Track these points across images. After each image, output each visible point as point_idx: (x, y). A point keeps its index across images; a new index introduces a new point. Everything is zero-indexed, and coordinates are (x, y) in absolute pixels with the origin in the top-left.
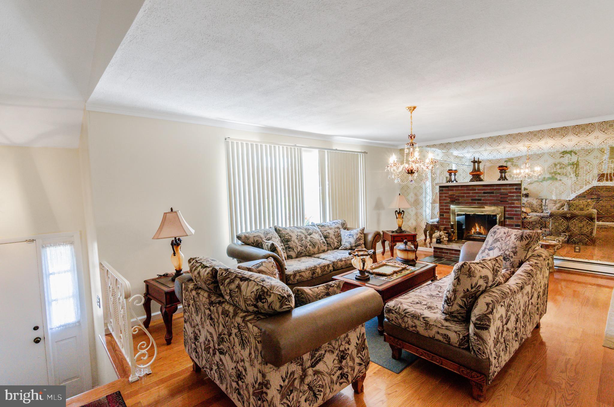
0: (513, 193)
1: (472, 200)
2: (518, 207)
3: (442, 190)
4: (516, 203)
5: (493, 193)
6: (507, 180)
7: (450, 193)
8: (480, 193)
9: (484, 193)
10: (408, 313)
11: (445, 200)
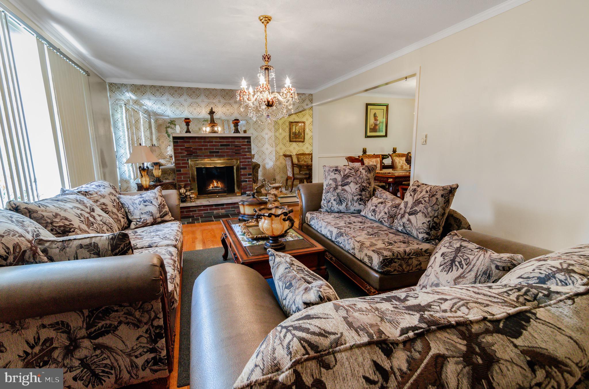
0: (245, 145)
1: (210, 152)
2: (249, 158)
3: (177, 142)
4: (248, 154)
5: (229, 145)
6: (239, 133)
7: (187, 145)
8: (218, 146)
9: (221, 145)
10: (410, 254)
11: (181, 153)
